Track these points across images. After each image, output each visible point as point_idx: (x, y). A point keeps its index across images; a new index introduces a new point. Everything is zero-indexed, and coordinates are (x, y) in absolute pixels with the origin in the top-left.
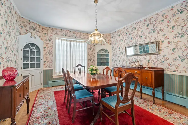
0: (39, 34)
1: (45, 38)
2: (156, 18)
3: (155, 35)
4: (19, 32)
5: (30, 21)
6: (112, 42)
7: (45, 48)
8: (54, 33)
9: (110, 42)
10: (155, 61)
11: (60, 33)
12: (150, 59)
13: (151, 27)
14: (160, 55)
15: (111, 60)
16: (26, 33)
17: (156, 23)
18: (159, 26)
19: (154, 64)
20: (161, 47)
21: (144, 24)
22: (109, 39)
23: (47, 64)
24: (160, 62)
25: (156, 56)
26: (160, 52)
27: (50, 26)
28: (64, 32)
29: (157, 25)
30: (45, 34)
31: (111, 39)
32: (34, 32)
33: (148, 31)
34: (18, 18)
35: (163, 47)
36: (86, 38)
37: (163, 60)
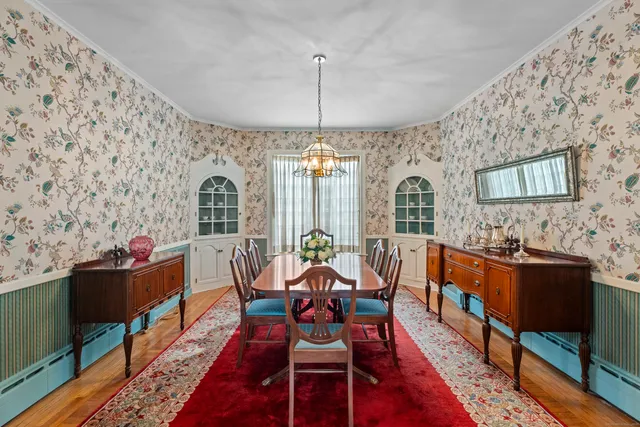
0: (234, 153)
1: (248, 160)
2: (569, 50)
3: (564, 120)
4: (190, 154)
5: (212, 125)
6: (444, 150)
7: (249, 184)
8: (269, 143)
9: (437, 153)
10: (564, 227)
11: (284, 143)
12: (548, 218)
13: (553, 90)
14: (581, 203)
15: (441, 214)
16: (204, 155)
17: (568, 73)
18: (581, 82)
19: (561, 240)
20: (585, 173)
21: (530, 81)
22: (435, 141)
23: (254, 225)
24: (579, 233)
25: (569, 205)
26: (583, 191)
27: (258, 127)
28: (292, 138)
29: (573, 79)
30: (249, 149)
31: (441, 143)
32: (223, 149)
33: (542, 105)
34: (187, 125)
35: (591, 169)
36: (359, 146)
37: (592, 225)
